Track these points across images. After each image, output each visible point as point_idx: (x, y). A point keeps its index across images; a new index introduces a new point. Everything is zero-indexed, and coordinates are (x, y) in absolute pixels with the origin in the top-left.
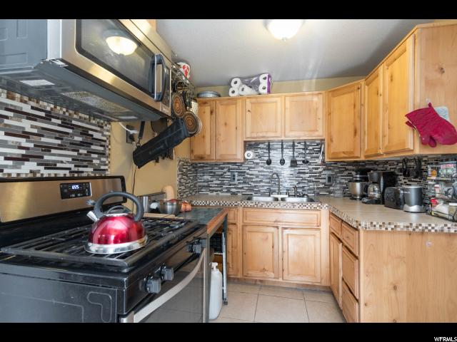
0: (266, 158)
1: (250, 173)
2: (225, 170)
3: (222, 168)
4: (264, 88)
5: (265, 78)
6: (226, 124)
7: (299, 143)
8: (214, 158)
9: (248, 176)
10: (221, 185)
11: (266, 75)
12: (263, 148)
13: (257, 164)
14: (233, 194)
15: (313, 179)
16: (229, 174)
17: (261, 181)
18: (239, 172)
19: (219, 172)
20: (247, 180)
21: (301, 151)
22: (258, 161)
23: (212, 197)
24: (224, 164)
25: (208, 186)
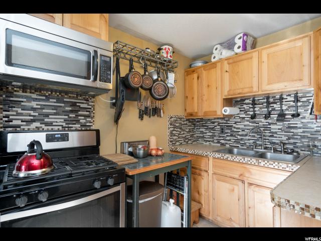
0: (252, 113)
1: (237, 126)
2: (216, 124)
3: (214, 123)
4: (239, 47)
5: (240, 38)
6: (208, 86)
7: (289, 95)
8: (201, 115)
9: (235, 130)
10: (213, 137)
11: (241, 35)
12: (249, 104)
13: (244, 118)
14: (222, 144)
15: (309, 135)
16: (219, 127)
17: (246, 135)
18: (227, 126)
19: (211, 126)
20: (234, 134)
21: (292, 103)
22: (244, 116)
23: (206, 146)
24: (215, 119)
25: (203, 137)
